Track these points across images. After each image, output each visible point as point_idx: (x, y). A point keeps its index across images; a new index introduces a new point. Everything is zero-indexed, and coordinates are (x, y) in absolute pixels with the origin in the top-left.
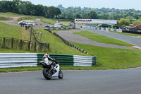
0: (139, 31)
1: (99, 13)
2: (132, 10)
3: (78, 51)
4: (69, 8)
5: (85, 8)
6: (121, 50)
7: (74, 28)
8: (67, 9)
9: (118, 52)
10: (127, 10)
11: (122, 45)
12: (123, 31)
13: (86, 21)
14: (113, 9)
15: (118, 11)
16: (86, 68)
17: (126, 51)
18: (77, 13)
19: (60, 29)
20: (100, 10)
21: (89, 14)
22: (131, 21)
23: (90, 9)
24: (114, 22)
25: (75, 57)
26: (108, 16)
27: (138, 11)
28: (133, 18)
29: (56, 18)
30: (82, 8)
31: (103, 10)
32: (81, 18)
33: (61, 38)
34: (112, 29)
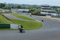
0: (38, 14)
1: (22, 6)
2: (35, 5)
3: (12, 22)
4: (9, 4)
5: (16, 4)
6: (30, 22)
7: (11, 13)
8: (8, 4)
9: (29, 23)
10: (33, 5)
11: (31, 20)
12: (32, 14)
13: (16, 10)
14: (28, 5)
15: (30, 6)
16: (15, 30)
17: (33, 23)
18: (12, 6)
19: (5, 13)
20: (22, 5)
21: (17, 7)
22: (35, 10)
23: (18, 4)
24: (28, 10)
25: (11, 25)
26: (25, 7)
27: (38, 6)
28: (36, 9)
29: (3, 8)
30: (14, 4)
31: (23, 5)
32: (14, 8)
33: (5, 17)
34: (27, 13)
